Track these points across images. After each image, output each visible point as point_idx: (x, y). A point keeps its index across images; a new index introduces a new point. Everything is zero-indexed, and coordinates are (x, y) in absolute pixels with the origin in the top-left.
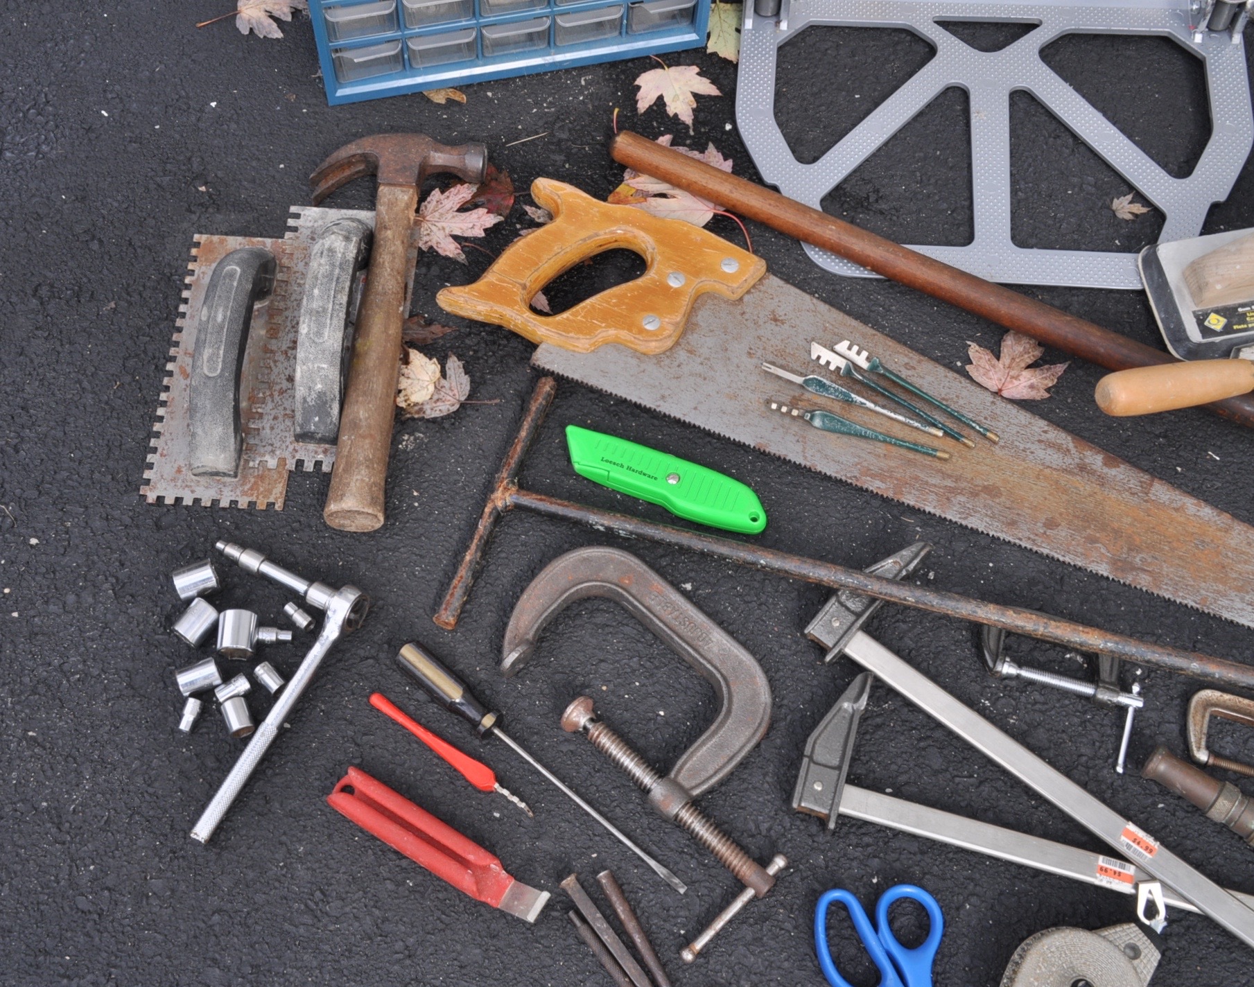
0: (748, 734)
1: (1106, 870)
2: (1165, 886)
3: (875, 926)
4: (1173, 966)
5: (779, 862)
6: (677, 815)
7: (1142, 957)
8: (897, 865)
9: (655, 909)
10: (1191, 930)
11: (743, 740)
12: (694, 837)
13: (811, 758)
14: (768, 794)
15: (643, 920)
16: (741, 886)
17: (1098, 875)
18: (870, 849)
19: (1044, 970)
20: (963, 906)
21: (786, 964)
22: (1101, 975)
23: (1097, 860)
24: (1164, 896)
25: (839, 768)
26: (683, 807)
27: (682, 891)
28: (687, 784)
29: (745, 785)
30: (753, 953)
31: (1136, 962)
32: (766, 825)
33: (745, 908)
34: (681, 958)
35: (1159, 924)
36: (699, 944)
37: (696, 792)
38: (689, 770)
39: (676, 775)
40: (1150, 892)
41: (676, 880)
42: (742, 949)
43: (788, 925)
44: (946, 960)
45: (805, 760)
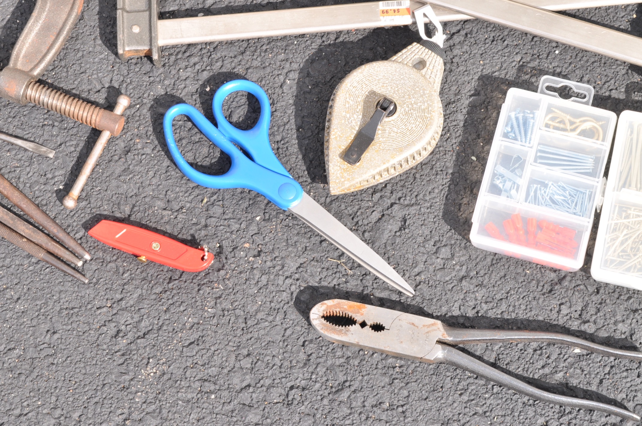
0: (67, 9)
1: (387, 12)
2: (434, 6)
3: (214, 122)
4: (461, 68)
5: (123, 102)
6: (25, 95)
7: (427, 65)
8: (224, 70)
9: (34, 179)
10: (469, 36)
11: (64, 16)
12: (49, 110)
13: (123, 9)
14: (101, 53)
15: (27, 191)
16: (96, 133)
17: (381, 18)
18: (198, 67)
19: (351, 103)
20: (284, 82)
21: (154, 181)
22: (398, 91)
23: (378, 6)
24: (437, 15)
25: (150, 8)
26: (27, 87)
27: (51, 155)
28: (27, 69)
29: (80, 54)
30: (124, 182)
31: (424, 71)
32: (108, 79)
33: (106, 149)
34: (66, 208)
35: (439, 38)
36: (76, 191)
37: (36, 72)
38: (25, 56)
39: (15, 64)
40: (425, 15)
41: (44, 149)
42: (114, 183)
43: (148, 150)
44: (281, 129)
45: (119, 12)
